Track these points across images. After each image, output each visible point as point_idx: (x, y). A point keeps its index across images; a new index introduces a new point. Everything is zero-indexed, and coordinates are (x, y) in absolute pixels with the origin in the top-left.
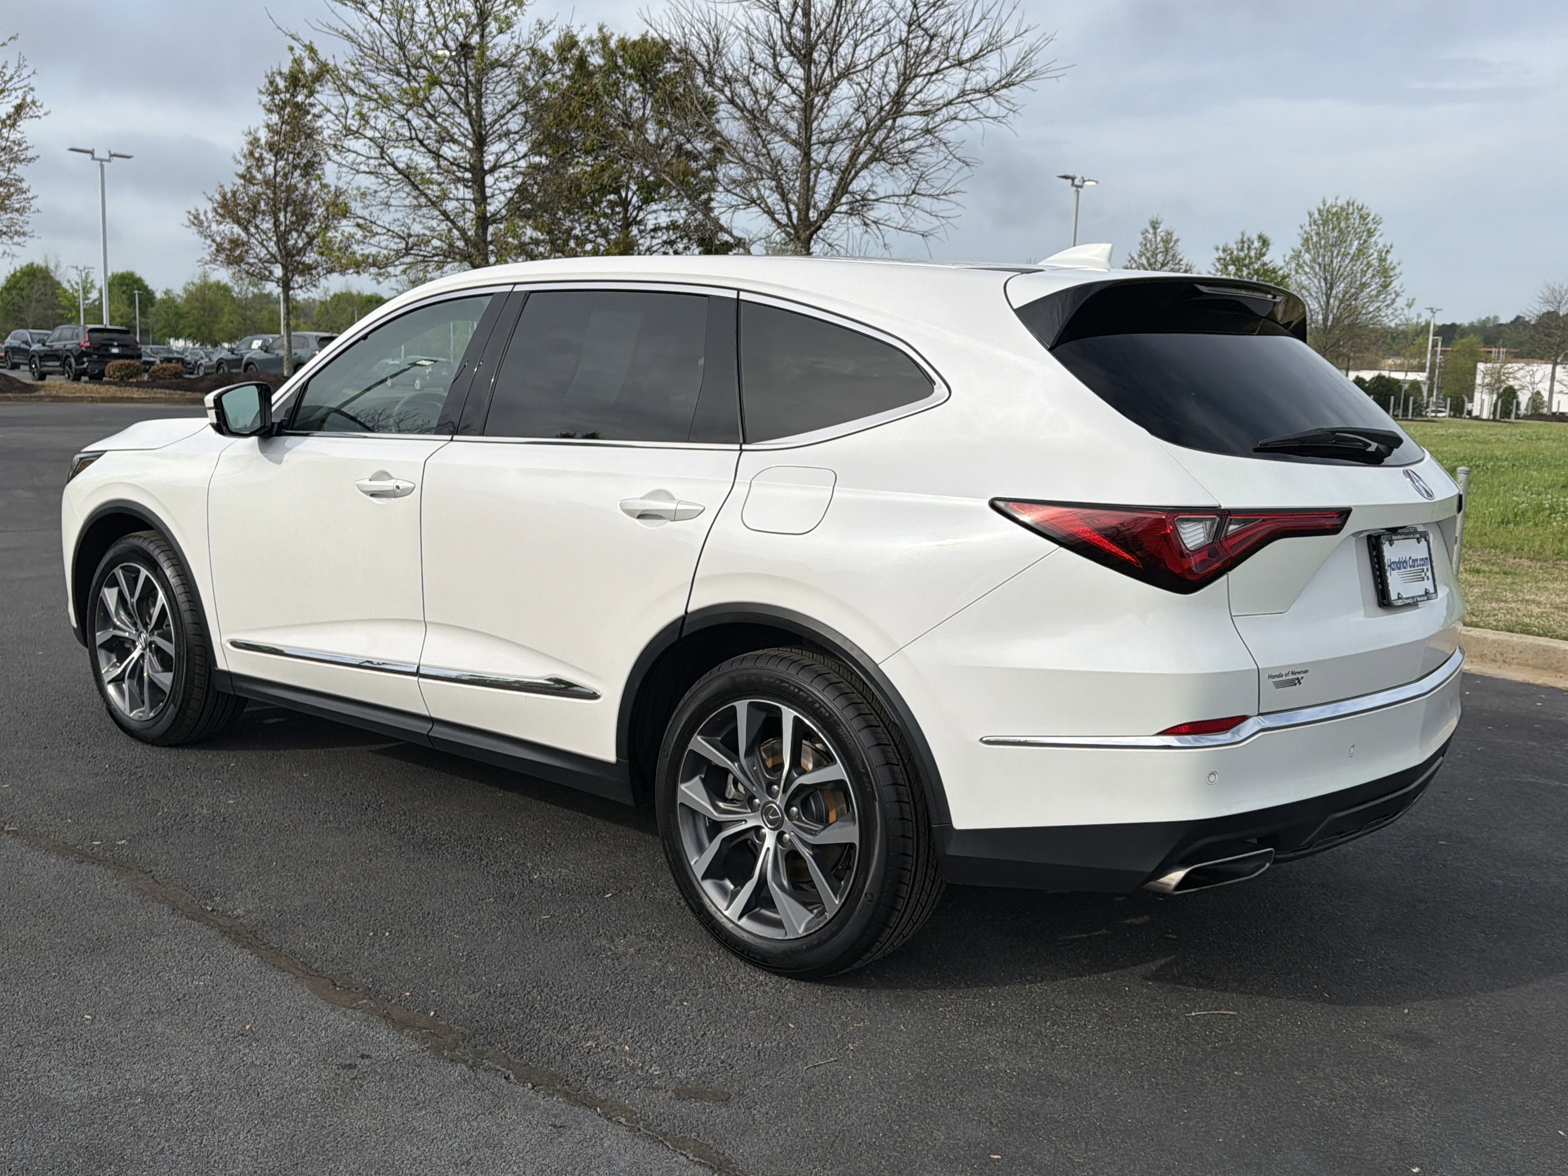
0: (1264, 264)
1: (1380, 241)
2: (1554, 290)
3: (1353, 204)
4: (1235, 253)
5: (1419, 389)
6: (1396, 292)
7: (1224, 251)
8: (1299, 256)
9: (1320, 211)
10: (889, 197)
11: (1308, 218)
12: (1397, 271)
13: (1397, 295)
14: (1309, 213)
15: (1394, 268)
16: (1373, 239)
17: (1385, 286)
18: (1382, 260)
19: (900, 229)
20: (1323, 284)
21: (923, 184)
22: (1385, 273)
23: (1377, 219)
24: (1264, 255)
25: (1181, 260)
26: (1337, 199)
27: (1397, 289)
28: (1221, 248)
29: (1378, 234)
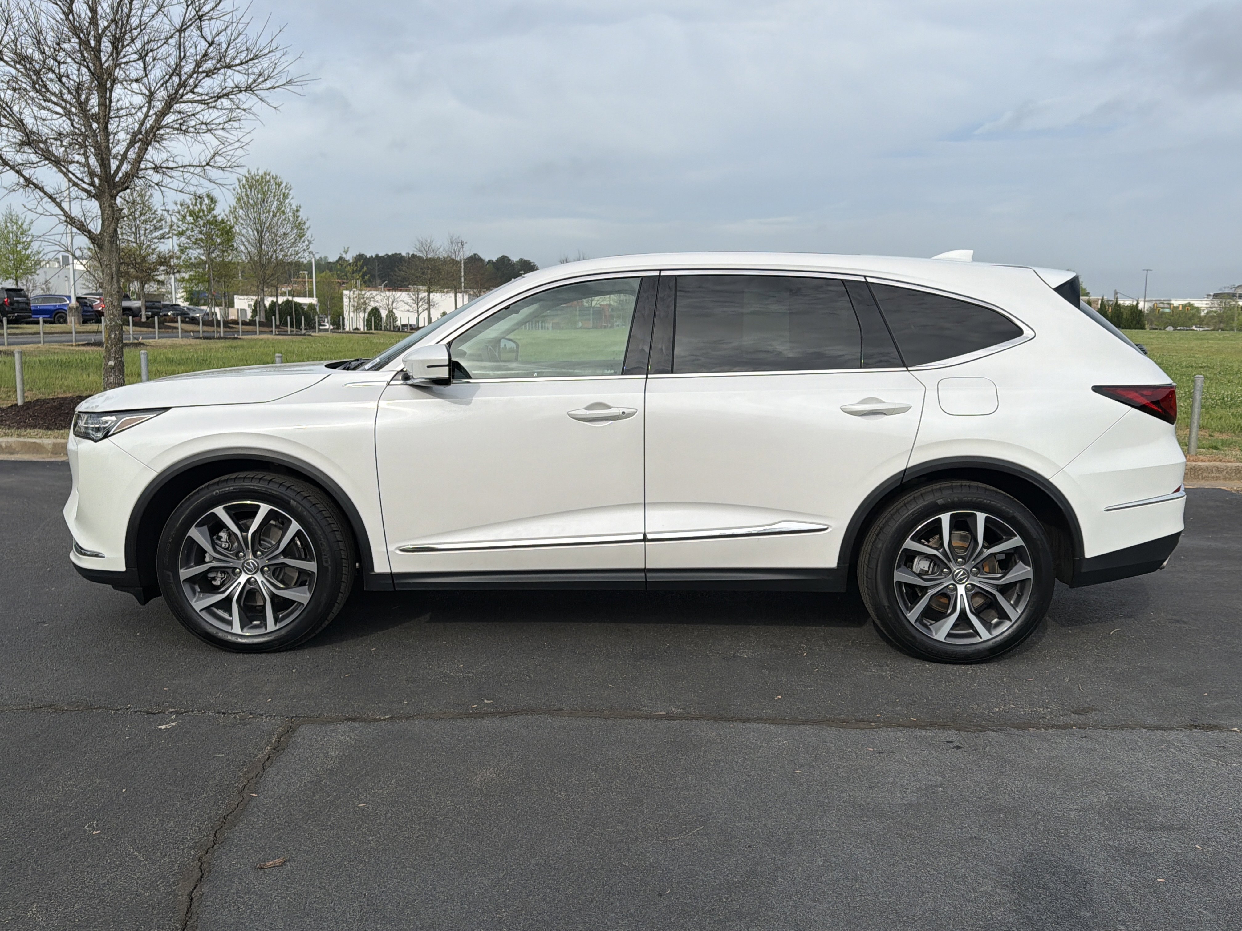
0: (215, 217)
1: (293, 202)
2: (422, 243)
3: (269, 175)
4: (191, 207)
5: (315, 309)
6: (308, 241)
7: (182, 205)
8: (235, 211)
9: (247, 178)
10: (185, 166)
11: (238, 183)
12: (307, 225)
13: (310, 243)
14: (238, 179)
15: (305, 223)
16: (287, 201)
17: (301, 235)
18: (296, 217)
19: (180, 191)
20: (256, 233)
21: (218, 158)
22: (299, 227)
23: (288, 186)
24: (213, 209)
25: (155, 211)
26: (258, 170)
27: (309, 238)
28: (179, 202)
29: (290, 197)
